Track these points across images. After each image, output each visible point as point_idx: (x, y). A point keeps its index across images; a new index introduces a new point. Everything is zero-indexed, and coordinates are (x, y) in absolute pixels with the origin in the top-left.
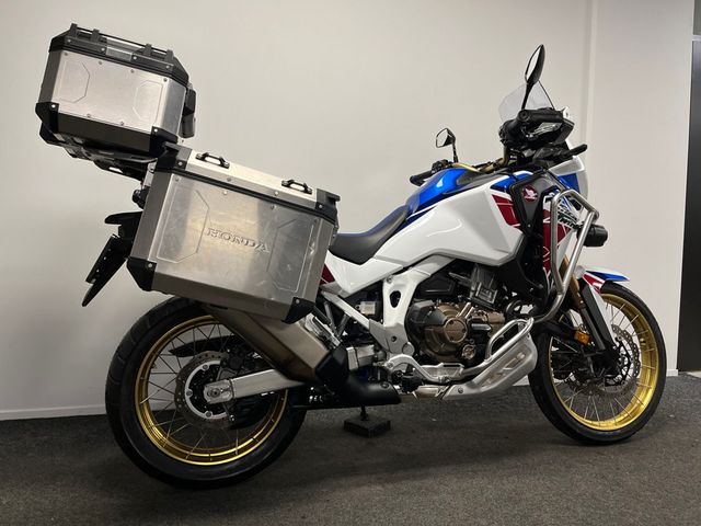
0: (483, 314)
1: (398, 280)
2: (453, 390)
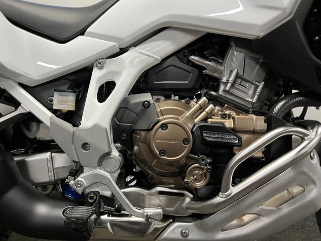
0: (229, 116)
1: (111, 64)
2: (173, 231)
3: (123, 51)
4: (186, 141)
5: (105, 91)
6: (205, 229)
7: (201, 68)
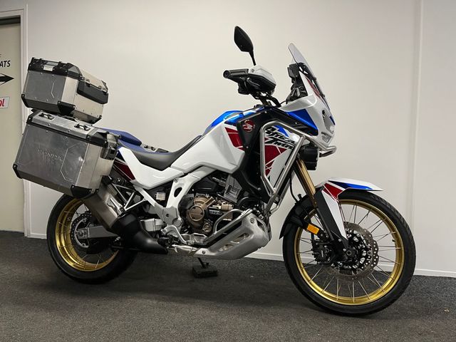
1: (181, 181)
2: (200, 251)
3: (186, 174)
4: (202, 214)
5: (178, 190)
6: (211, 251)
7: (217, 183)
